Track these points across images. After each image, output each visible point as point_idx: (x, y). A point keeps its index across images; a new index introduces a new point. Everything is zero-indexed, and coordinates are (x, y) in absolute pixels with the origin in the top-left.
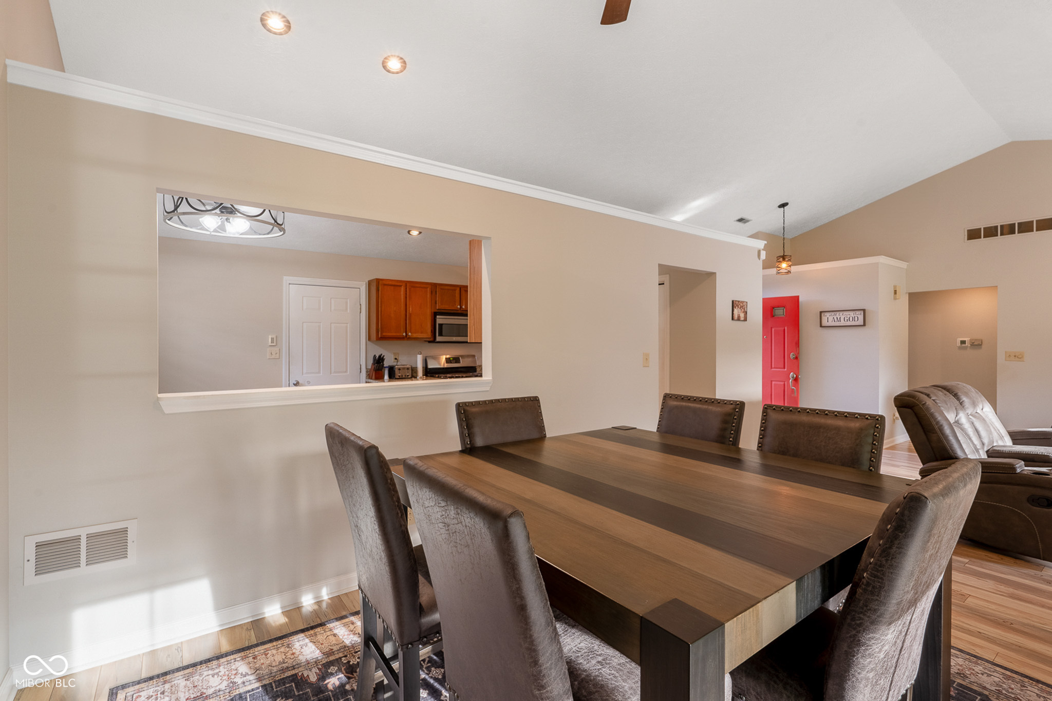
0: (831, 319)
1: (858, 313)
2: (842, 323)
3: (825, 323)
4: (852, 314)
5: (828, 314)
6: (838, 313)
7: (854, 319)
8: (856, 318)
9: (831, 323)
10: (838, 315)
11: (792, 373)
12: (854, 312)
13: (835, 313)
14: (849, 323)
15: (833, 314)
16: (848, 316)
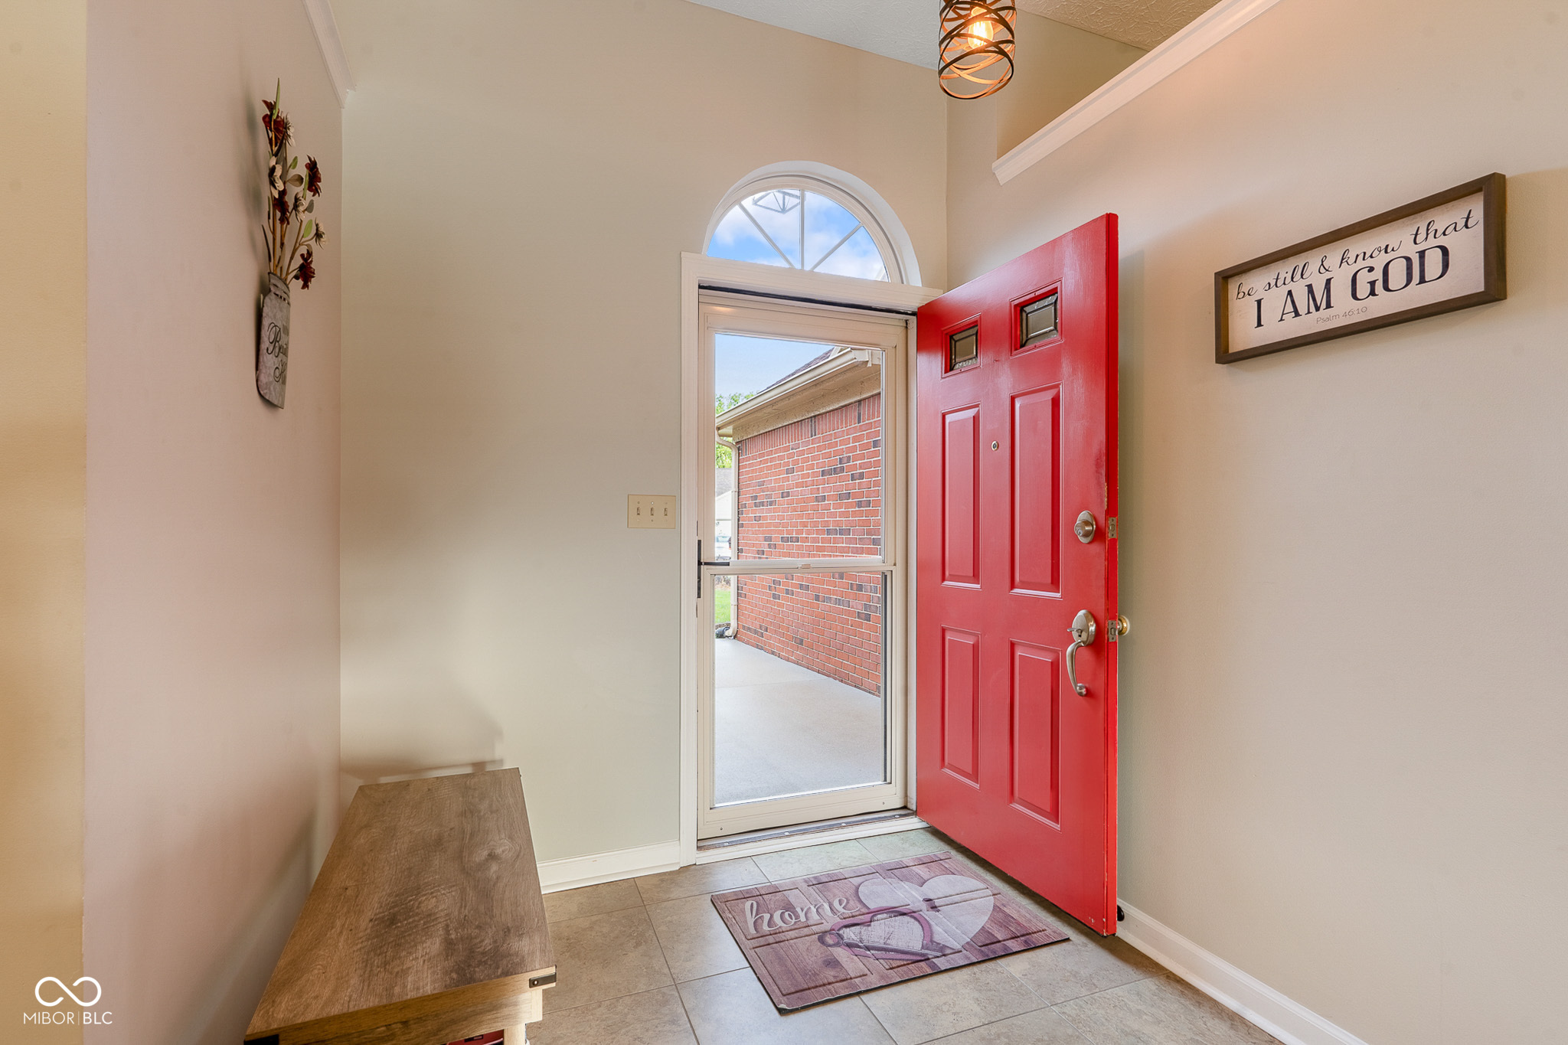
0: (1275, 302)
1: (1442, 218)
2: (1345, 311)
3: (1244, 334)
4: (1401, 239)
5: (1256, 282)
6: (1313, 259)
7: (1415, 270)
8: (1434, 260)
9: (1276, 330)
10: (1314, 269)
11: (1082, 613)
12: (1421, 222)
13: (1298, 261)
14: (1384, 305)
15: (1284, 269)
16: (1379, 263)
